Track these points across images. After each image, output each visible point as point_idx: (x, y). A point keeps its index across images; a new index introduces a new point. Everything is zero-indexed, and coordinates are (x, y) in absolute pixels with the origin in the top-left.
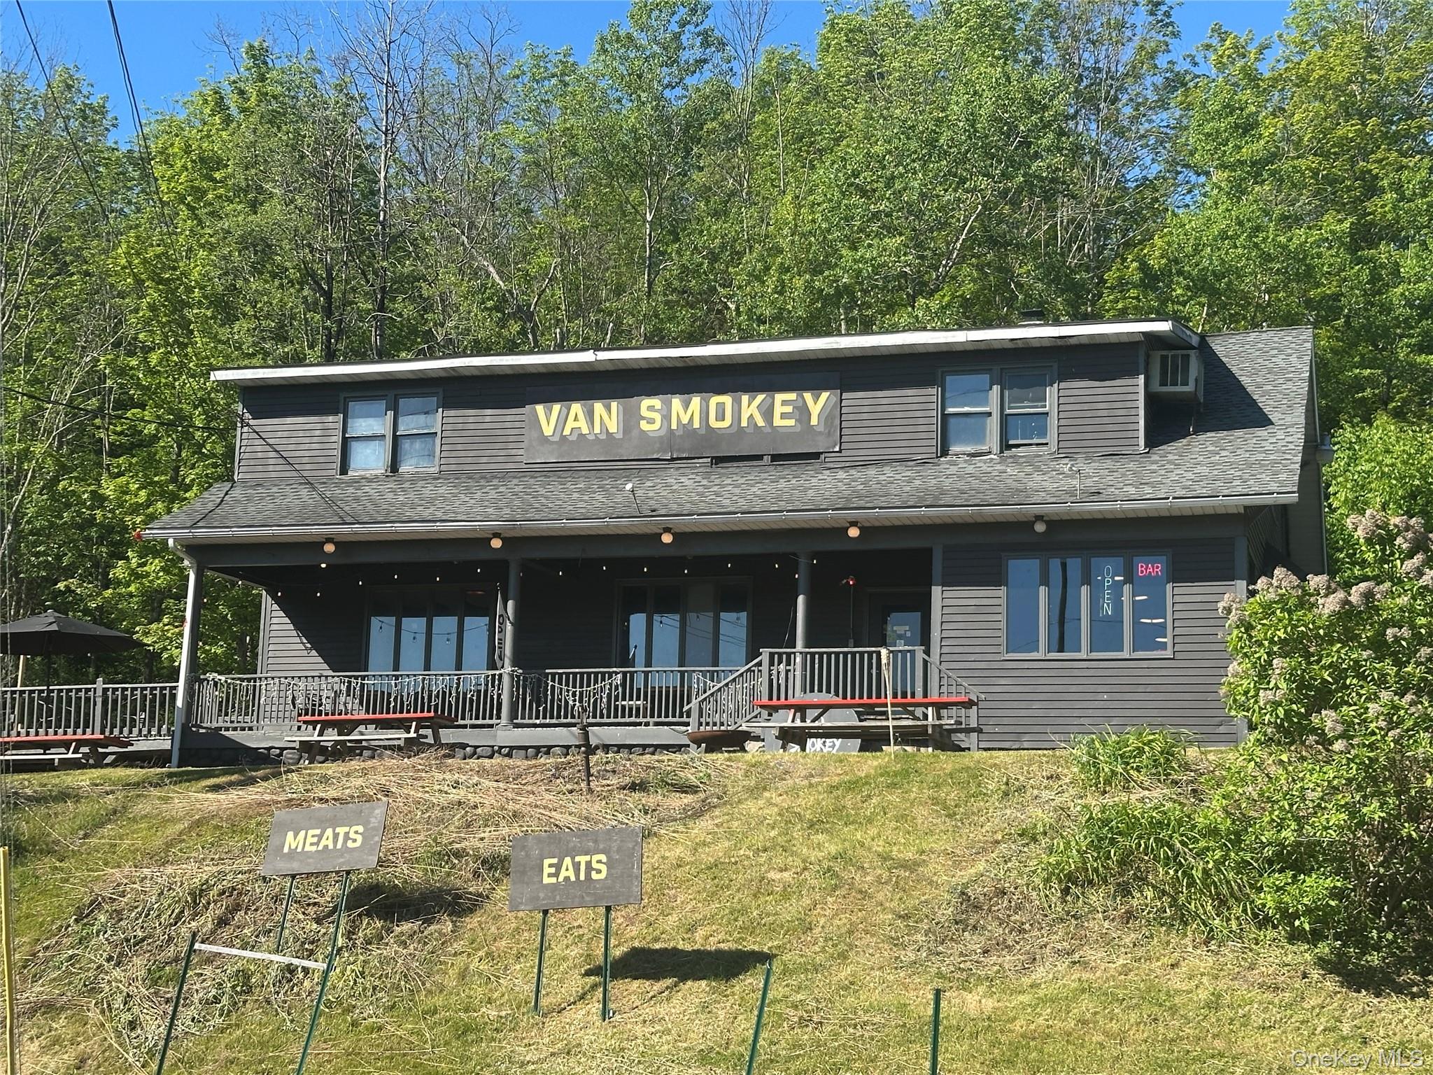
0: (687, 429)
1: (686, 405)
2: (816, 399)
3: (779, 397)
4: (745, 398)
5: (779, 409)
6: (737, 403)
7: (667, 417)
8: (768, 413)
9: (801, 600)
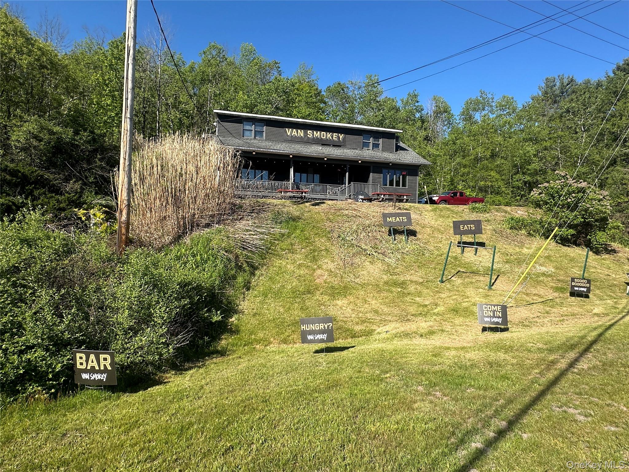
0: (317, 138)
1: (317, 133)
2: (341, 135)
3: (334, 134)
4: (328, 133)
5: (334, 136)
6: (327, 134)
7: (313, 135)
8: (332, 137)
9: (347, 173)
